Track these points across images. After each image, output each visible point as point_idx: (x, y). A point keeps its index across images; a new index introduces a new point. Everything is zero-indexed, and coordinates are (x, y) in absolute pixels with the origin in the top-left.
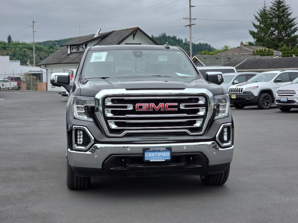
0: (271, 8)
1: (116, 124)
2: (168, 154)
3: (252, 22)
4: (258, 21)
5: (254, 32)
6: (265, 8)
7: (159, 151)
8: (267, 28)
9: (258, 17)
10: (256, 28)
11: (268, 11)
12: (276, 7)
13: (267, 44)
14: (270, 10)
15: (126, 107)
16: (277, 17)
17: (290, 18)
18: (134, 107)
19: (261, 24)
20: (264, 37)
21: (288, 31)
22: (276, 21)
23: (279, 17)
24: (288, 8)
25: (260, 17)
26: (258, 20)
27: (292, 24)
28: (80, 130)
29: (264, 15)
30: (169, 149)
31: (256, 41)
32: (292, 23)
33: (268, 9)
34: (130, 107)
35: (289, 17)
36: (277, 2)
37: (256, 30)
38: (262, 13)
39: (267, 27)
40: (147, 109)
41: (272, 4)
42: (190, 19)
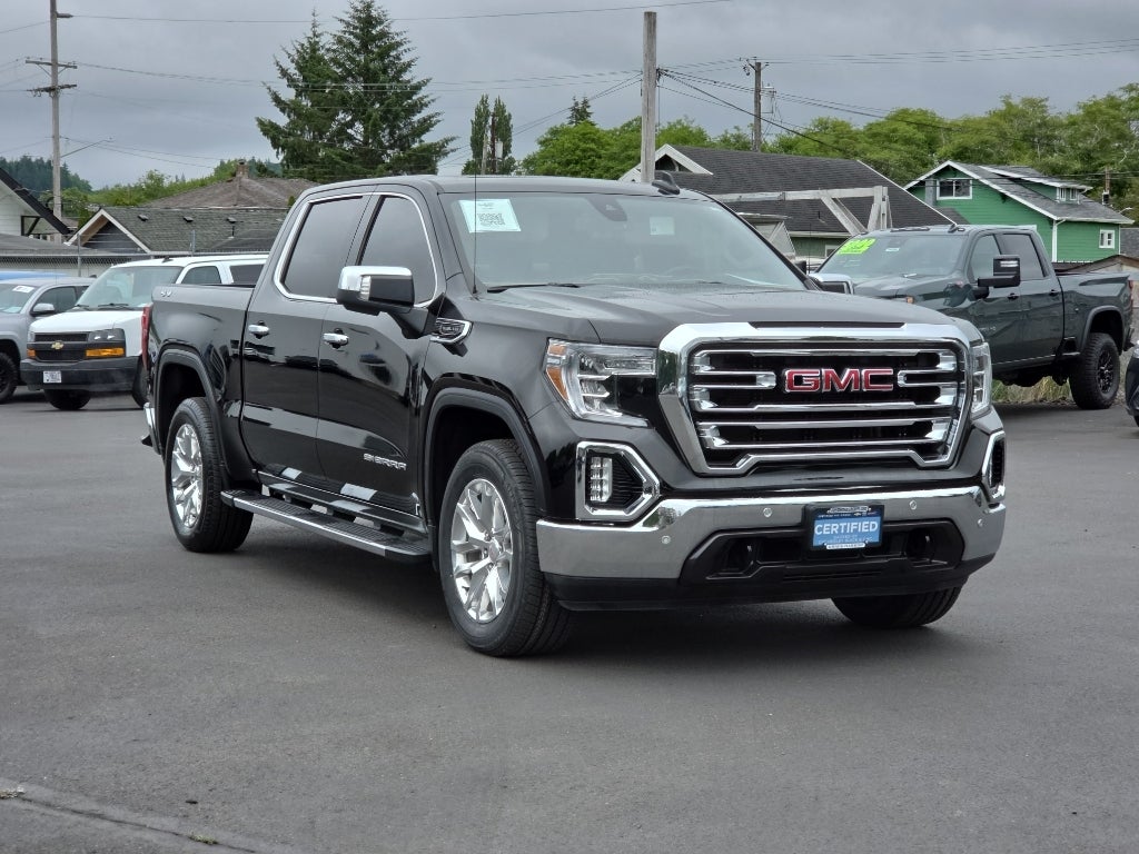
0: (340, 41)
1: (724, 433)
2: (874, 526)
3: (269, 88)
4: (289, 86)
5: (274, 126)
6: (317, 40)
7: (852, 516)
8: (324, 115)
9: (292, 70)
10: (283, 110)
11: (328, 50)
12: (356, 36)
13: (326, 173)
14: (335, 47)
15: (752, 380)
16: (360, 75)
17: (409, 81)
18: (780, 380)
19: (300, 95)
20: (313, 148)
21: (400, 129)
22: (354, 88)
23: (368, 75)
24: (399, 44)
25: (296, 71)
26: (292, 82)
27: (416, 104)
28: (603, 455)
29: (310, 63)
30: (877, 508)
31: (285, 158)
32: (414, 98)
33: (327, 41)
34: (766, 381)
35: (406, 77)
36: (359, 19)
37: (282, 120)
38: (304, 58)
39: (326, 110)
40: (816, 387)
41: (342, 27)
42: (54, 64)
